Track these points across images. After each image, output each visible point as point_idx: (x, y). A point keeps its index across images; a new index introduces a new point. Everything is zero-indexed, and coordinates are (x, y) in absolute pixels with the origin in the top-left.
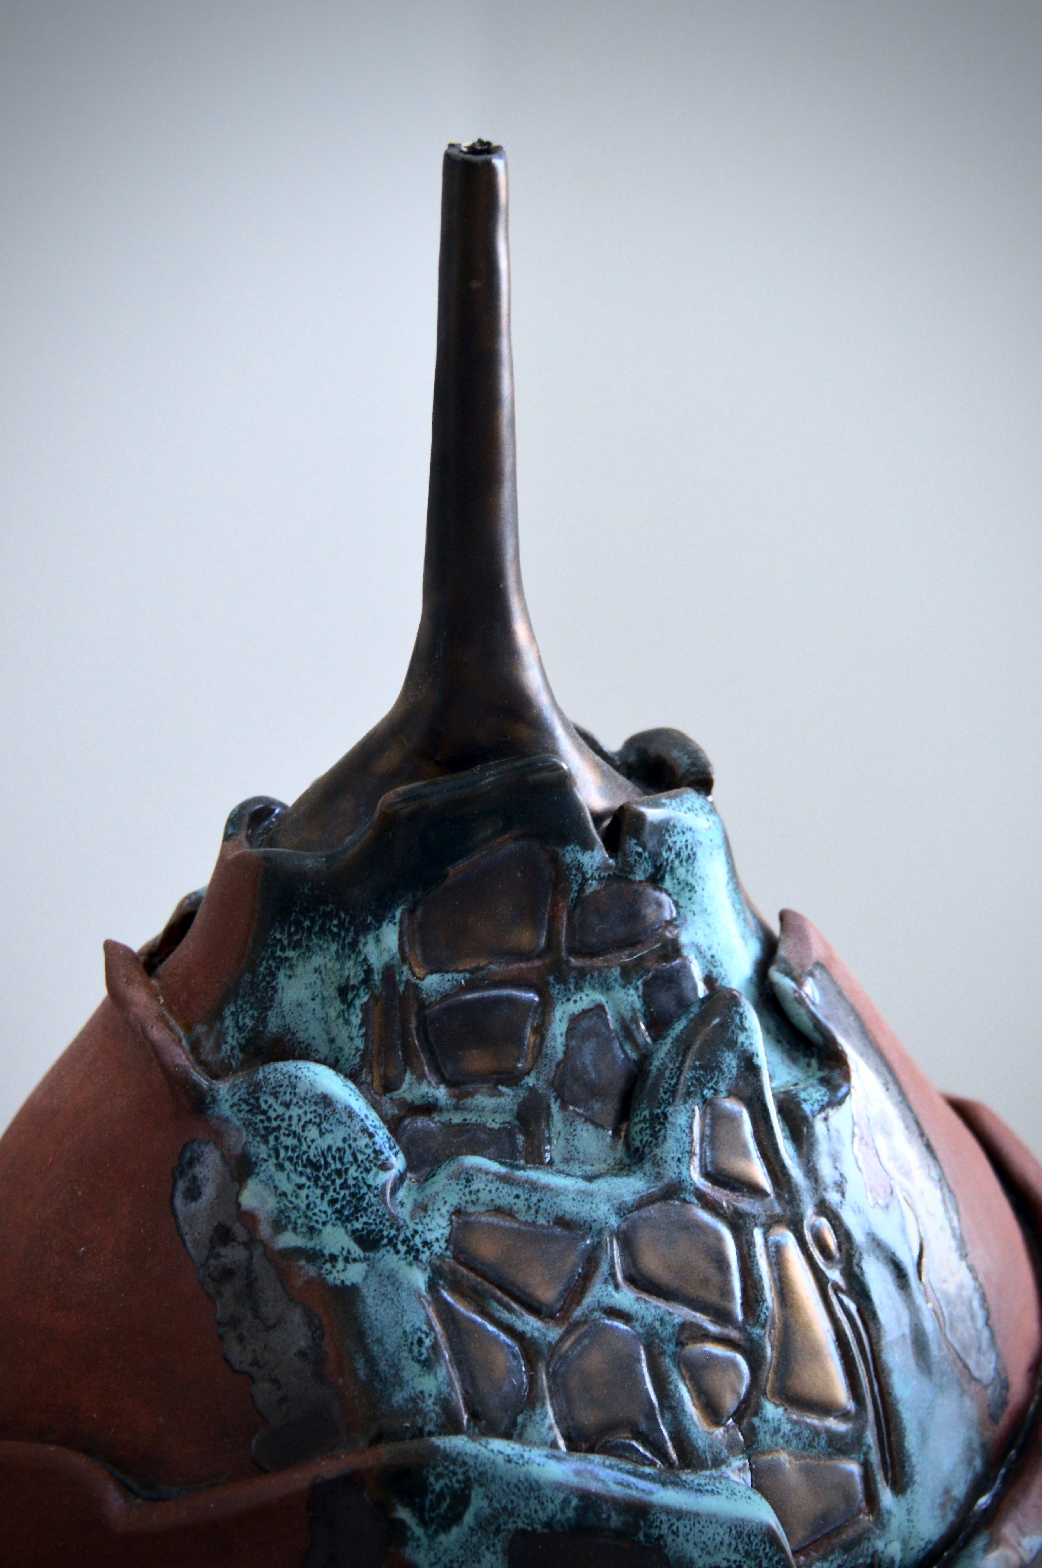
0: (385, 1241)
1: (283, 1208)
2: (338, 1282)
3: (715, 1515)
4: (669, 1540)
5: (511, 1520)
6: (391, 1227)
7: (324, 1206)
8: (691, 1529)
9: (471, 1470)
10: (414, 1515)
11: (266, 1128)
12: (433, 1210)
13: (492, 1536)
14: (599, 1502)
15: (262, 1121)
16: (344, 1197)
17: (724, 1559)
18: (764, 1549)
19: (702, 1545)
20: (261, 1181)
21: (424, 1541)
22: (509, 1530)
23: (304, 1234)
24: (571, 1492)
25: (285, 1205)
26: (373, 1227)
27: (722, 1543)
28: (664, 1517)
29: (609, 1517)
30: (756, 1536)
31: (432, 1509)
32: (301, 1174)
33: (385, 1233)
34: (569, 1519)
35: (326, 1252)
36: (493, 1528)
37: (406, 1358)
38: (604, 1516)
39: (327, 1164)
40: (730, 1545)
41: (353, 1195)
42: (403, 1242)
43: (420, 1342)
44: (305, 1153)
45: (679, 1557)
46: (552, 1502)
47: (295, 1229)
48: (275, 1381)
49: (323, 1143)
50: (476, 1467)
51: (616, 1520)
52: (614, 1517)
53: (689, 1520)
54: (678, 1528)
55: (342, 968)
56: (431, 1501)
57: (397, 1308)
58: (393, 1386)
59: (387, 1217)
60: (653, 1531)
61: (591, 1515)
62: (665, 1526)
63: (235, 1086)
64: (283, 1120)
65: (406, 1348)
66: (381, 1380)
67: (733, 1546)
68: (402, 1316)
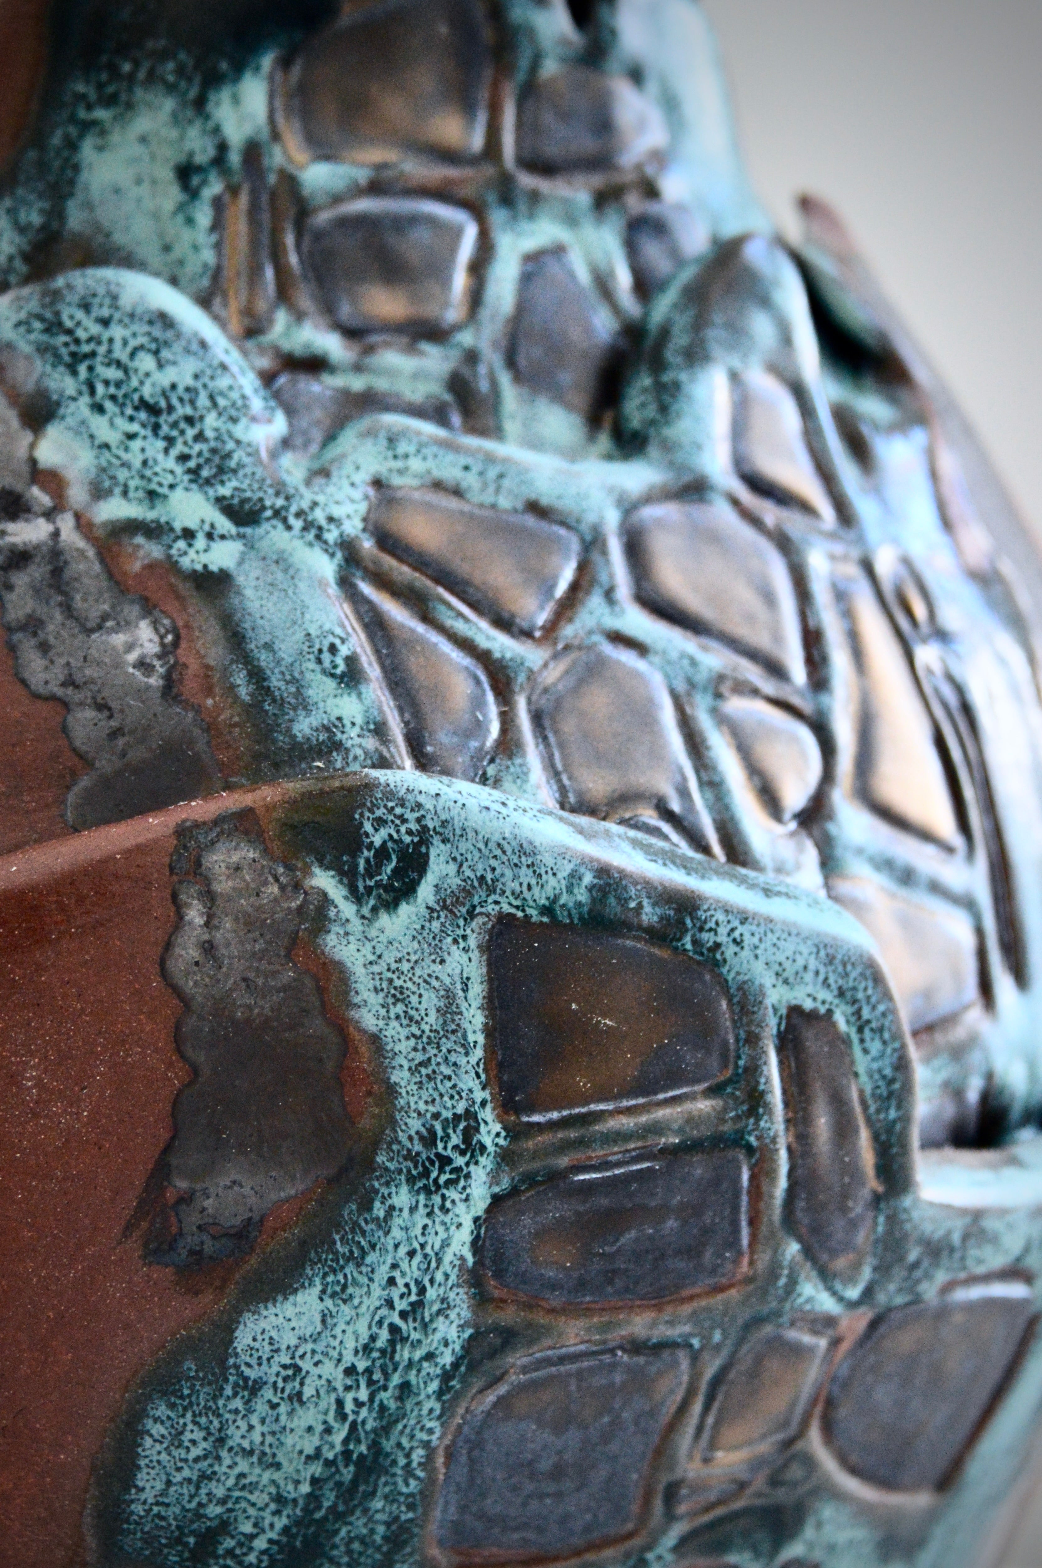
0: (269, 513)
1: (104, 464)
2: (199, 567)
3: (795, 924)
4: (730, 950)
5: (490, 900)
6: (277, 494)
7: (170, 463)
8: (761, 940)
9: (429, 817)
10: (341, 881)
11: (73, 355)
12: (340, 477)
13: (461, 922)
14: (624, 882)
15: (66, 344)
16: (200, 454)
17: (809, 995)
18: (866, 989)
19: (777, 968)
20: (69, 428)
21: (356, 925)
22: (488, 915)
23: (140, 501)
24: (583, 863)
25: (109, 462)
26: (248, 494)
27: (805, 968)
28: (720, 916)
29: (640, 906)
30: (853, 965)
31: (370, 873)
32: (131, 419)
33: (268, 503)
34: (579, 905)
35: (178, 526)
36: (464, 910)
37: (313, 671)
38: (632, 905)
39: (171, 409)
40: (817, 973)
41: (214, 451)
42: (298, 515)
43: (333, 649)
44: (136, 390)
45: (745, 982)
46: (554, 874)
47: (125, 493)
48: (102, 707)
49: (165, 378)
50: (436, 813)
51: (650, 915)
52: (647, 908)
53: (758, 925)
54: (741, 935)
55: (182, 138)
56: (367, 861)
57: (295, 602)
58: (295, 709)
59: (269, 482)
60: (705, 936)
61: (612, 901)
62: (723, 930)
63: (18, 298)
64: (99, 343)
65: (312, 657)
66: (274, 701)
67: (821, 977)
68: (303, 613)
